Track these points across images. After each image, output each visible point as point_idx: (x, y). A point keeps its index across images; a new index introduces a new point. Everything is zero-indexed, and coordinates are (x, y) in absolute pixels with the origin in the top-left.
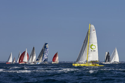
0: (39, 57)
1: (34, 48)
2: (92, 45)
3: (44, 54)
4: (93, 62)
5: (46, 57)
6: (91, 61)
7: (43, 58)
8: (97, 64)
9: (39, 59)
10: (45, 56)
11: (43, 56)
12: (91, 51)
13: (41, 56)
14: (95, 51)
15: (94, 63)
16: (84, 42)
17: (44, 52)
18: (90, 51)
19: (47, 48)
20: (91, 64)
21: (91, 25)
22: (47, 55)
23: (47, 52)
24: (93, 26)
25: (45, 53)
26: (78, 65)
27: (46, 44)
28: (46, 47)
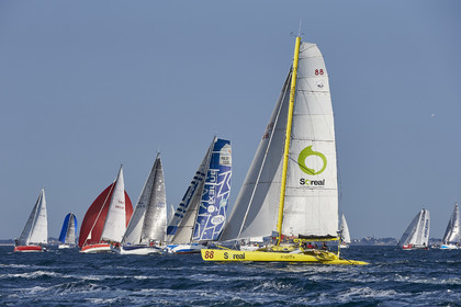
0: (182, 213)
1: (157, 164)
2: (307, 152)
3: (206, 197)
4: (310, 243)
5: (214, 214)
6: (300, 237)
7: (199, 219)
8: (331, 254)
9: (181, 227)
10: (211, 209)
11: (202, 210)
12: (303, 181)
13: (191, 210)
14: (322, 183)
15: (316, 247)
16: (267, 136)
17: (208, 187)
18: (295, 182)
19: (223, 169)
20: (300, 249)
21: (306, 45)
22: (223, 203)
23: (225, 189)
24: (313, 52)
25: (212, 191)
26: (231, 258)
27: (220, 144)
28: (221, 162)
